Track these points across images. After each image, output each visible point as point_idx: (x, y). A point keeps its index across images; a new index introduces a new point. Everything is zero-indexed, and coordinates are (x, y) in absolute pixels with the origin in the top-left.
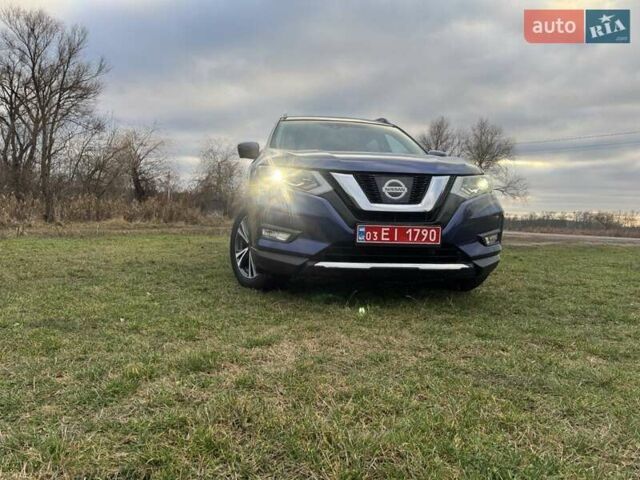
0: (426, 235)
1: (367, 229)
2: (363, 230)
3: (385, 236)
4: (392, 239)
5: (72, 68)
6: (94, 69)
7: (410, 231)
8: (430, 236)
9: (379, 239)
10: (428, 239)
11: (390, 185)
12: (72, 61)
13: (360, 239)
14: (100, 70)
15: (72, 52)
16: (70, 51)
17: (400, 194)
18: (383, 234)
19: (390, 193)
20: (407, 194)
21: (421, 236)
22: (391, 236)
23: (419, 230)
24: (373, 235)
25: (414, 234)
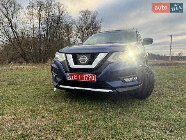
0: (90, 78)
1: (70, 75)
2: (68, 75)
3: (76, 78)
4: (78, 79)
5: (94, 23)
6: (99, 22)
7: (84, 76)
8: (92, 78)
9: (74, 79)
10: (91, 79)
11: (82, 58)
12: (94, 21)
13: (68, 78)
14: (101, 22)
15: (94, 19)
16: (94, 18)
17: (85, 61)
18: (75, 77)
19: (81, 61)
20: (87, 61)
21: (88, 78)
22: (78, 77)
23: (87, 76)
24: (72, 77)
25: (86, 77)
